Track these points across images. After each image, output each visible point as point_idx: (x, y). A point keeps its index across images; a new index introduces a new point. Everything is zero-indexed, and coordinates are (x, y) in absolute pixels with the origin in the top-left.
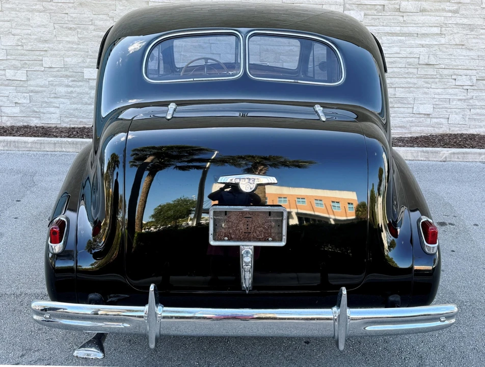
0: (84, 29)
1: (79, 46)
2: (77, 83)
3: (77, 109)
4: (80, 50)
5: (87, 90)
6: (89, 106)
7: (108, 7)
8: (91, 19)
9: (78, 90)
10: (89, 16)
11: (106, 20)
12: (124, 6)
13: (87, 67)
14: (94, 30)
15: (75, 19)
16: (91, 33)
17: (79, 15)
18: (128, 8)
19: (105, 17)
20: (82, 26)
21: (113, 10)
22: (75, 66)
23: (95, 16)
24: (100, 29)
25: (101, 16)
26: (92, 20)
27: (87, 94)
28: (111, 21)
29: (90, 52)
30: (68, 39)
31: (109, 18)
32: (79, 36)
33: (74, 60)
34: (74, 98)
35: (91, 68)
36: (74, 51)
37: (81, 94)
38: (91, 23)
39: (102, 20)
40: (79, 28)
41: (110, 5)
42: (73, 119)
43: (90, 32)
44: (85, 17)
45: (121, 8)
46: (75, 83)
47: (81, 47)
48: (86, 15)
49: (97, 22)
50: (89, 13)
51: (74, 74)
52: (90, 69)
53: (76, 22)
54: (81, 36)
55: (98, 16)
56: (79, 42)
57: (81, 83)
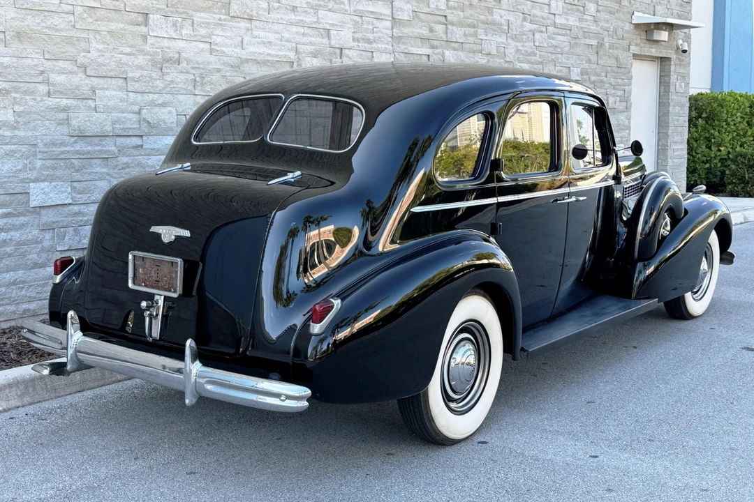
0: (26, 92)
1: (17, 132)
2: (15, 219)
3: (15, 283)
4: (21, 142)
5: (36, 232)
6: (41, 270)
7: (74, 45)
8: (42, 69)
9: (16, 235)
10: (36, 62)
11: (72, 73)
12: (104, 43)
13: (36, 180)
14: (49, 94)
15: (8, 70)
16: (42, 100)
17: (15, 59)
18: (111, 47)
19: (68, 65)
20: (22, 85)
21: (84, 51)
22: (11, 179)
23: (49, 63)
24: (61, 93)
25: (61, 63)
26: (42, 72)
27: (37, 242)
28: (80, 75)
29: (41, 145)
31: (76, 69)
32: (17, 108)
33: (6, 167)
34: (10, 255)
35: (44, 181)
36: (7, 144)
37: (24, 243)
38: (41, 78)
39: (63, 72)
40: (16, 90)
41: (78, 39)
42: (8, 307)
43: (39, 99)
44: (28, 66)
45: (101, 47)
46: (10, 220)
47: (22, 134)
48: (29, 61)
49: (54, 77)
50: (37, 56)
51: (8, 198)
52: (43, 185)
53: (10, 77)
54: (22, 108)
55: (54, 63)
56: (18, 122)
57: (22, 219)
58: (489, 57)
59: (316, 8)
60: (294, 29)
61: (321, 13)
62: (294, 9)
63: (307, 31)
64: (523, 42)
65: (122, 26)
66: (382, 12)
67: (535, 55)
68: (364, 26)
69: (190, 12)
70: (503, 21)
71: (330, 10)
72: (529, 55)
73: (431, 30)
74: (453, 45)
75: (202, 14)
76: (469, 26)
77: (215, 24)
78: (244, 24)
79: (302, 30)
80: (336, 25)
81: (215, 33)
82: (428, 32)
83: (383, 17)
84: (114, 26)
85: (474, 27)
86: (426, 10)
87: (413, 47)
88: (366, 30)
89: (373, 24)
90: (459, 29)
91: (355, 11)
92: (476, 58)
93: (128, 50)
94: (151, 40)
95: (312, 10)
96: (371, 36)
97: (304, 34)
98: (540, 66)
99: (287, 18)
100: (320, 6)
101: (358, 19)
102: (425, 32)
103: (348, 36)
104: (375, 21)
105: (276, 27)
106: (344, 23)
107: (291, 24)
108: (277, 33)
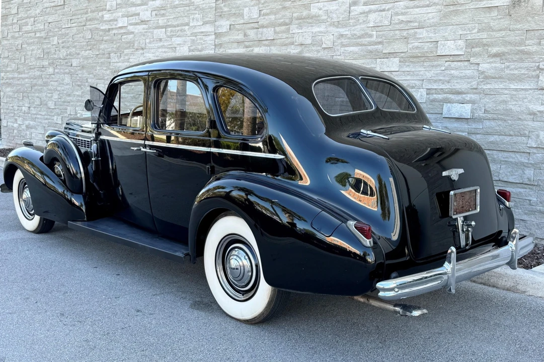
15: (81, 78)
30: (77, 94)
58: (303, 47)
59: (171, 37)
60: (160, 50)
61: (174, 39)
62: (161, 40)
63: (166, 50)
64: (351, 26)
65: (104, 60)
66: (208, 31)
67: (371, 36)
68: (198, 41)
69: (123, 50)
70: (321, 12)
71: (178, 36)
72: (360, 37)
73: (245, 35)
74: (264, 42)
75: (127, 50)
76: (280, 25)
77: (131, 54)
78: (141, 51)
79: (164, 50)
80: (181, 44)
81: (131, 57)
82: (243, 37)
83: (209, 34)
84: (102, 60)
85: (286, 24)
86: (242, 21)
87: (230, 49)
88: (198, 44)
89: (203, 39)
90: (269, 29)
91: (191, 34)
92: (288, 50)
93: (105, 68)
94: (111, 64)
95: (169, 39)
96: (200, 47)
97: (165, 52)
98: (380, 46)
99: (157, 45)
100: (173, 35)
101: (194, 38)
102: (240, 37)
103: (185, 49)
104: (204, 37)
105: (152, 51)
106: (186, 42)
107: (159, 48)
108: (153, 53)
